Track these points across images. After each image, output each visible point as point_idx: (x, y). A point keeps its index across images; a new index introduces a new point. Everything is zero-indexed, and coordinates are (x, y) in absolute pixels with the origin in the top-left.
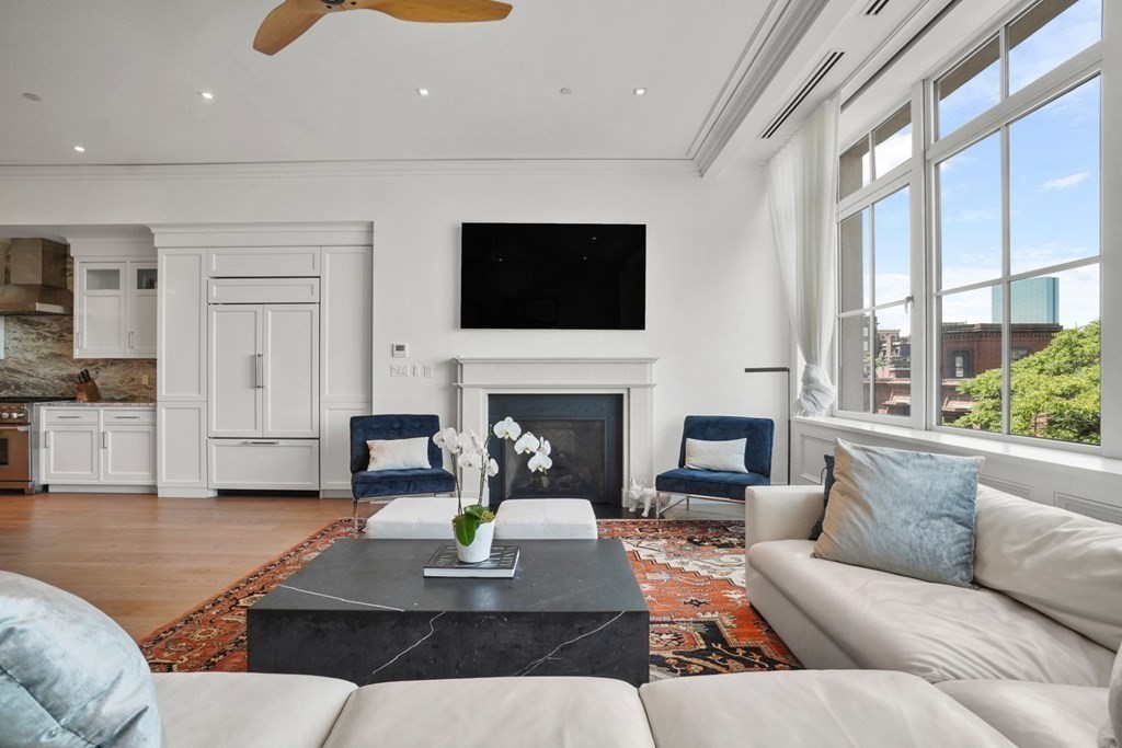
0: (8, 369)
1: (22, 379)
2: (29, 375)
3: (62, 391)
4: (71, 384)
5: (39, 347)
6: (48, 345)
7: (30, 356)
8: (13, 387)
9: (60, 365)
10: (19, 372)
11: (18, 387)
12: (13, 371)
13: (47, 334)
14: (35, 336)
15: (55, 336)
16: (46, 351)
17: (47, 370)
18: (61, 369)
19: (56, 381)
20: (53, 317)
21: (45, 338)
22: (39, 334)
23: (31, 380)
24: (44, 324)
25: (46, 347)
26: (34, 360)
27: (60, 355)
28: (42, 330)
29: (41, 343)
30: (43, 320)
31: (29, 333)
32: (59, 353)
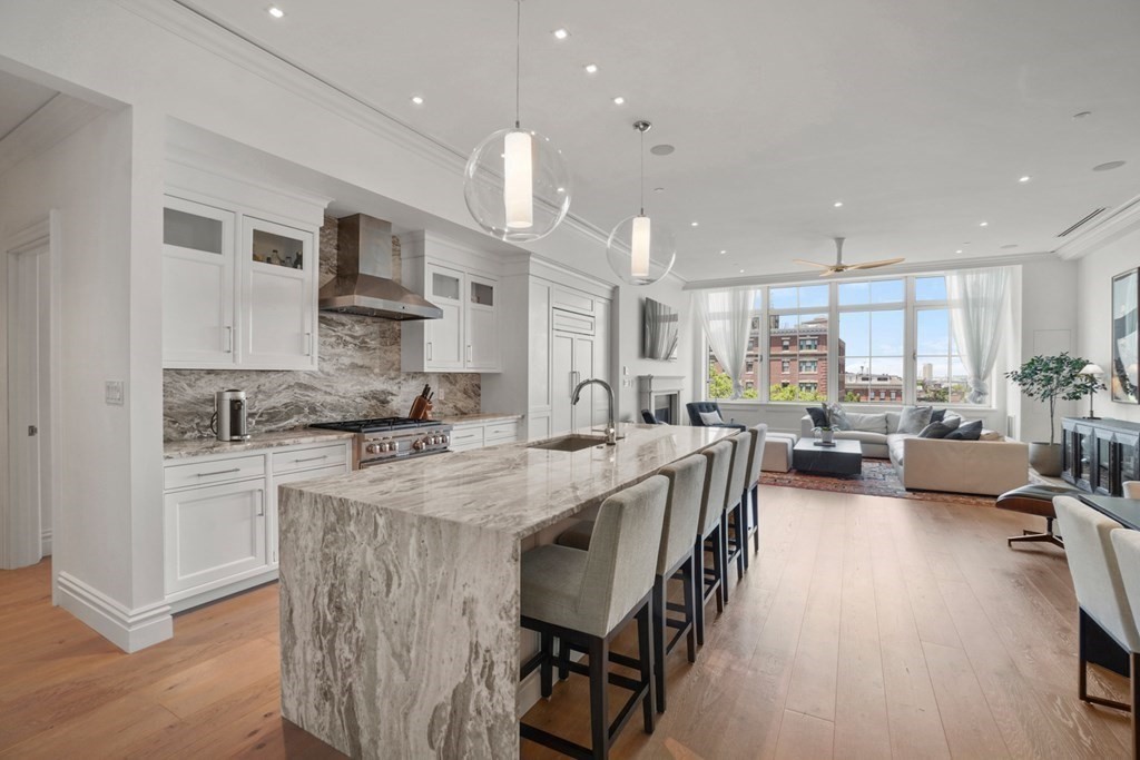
0: (300, 385)
1: (318, 398)
2: (326, 392)
3: (364, 412)
4: (373, 402)
5: (339, 355)
6: (349, 353)
7: (328, 367)
8: (307, 410)
9: (362, 379)
10: (313, 389)
11: (313, 410)
12: (307, 387)
13: (348, 339)
14: (333, 339)
15: (357, 342)
16: (346, 361)
17: (348, 386)
18: (362, 384)
19: (358, 400)
20: (355, 318)
21: (346, 344)
22: (339, 337)
23: (329, 399)
24: (343, 325)
25: (346, 355)
26: (332, 372)
27: (362, 367)
28: (340, 331)
29: (340, 350)
30: (344, 318)
31: (326, 335)
32: (360, 363)
